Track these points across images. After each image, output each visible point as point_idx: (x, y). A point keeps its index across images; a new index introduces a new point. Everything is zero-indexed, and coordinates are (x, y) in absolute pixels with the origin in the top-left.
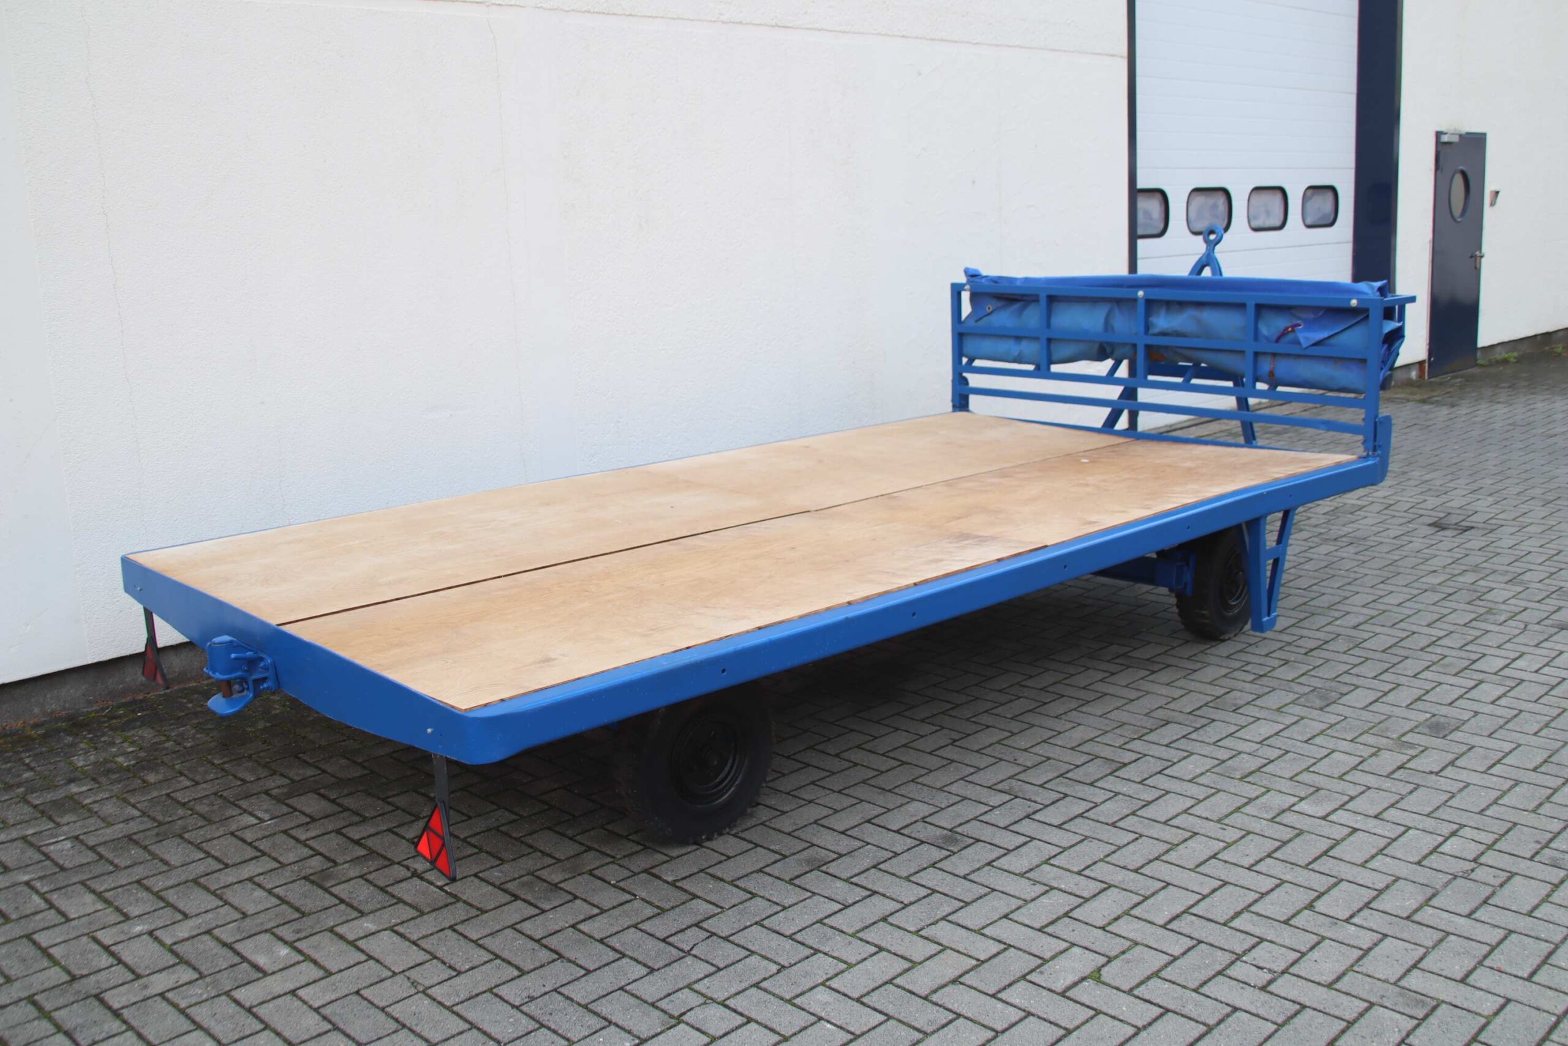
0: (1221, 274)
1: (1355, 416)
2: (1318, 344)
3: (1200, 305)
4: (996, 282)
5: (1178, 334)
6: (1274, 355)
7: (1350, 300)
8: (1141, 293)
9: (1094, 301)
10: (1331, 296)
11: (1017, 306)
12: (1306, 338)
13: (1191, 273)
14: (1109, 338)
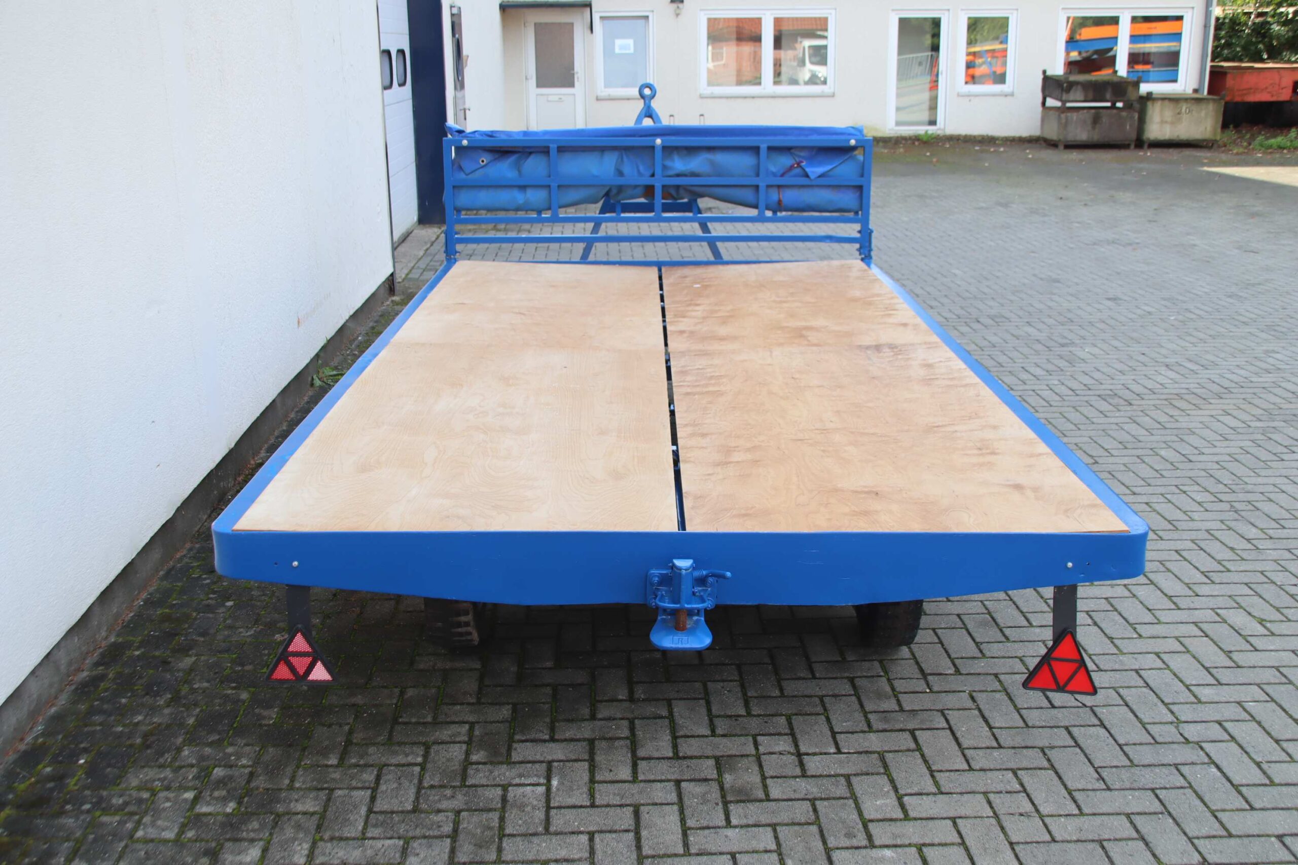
0: (661, 122)
1: (852, 230)
2: (822, 176)
3: (711, 149)
4: (491, 136)
5: (694, 175)
6: (779, 187)
7: (849, 140)
8: (659, 141)
9: (602, 149)
10: (815, 137)
11: (513, 158)
12: (813, 172)
13: (635, 124)
14: (620, 181)
